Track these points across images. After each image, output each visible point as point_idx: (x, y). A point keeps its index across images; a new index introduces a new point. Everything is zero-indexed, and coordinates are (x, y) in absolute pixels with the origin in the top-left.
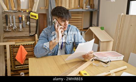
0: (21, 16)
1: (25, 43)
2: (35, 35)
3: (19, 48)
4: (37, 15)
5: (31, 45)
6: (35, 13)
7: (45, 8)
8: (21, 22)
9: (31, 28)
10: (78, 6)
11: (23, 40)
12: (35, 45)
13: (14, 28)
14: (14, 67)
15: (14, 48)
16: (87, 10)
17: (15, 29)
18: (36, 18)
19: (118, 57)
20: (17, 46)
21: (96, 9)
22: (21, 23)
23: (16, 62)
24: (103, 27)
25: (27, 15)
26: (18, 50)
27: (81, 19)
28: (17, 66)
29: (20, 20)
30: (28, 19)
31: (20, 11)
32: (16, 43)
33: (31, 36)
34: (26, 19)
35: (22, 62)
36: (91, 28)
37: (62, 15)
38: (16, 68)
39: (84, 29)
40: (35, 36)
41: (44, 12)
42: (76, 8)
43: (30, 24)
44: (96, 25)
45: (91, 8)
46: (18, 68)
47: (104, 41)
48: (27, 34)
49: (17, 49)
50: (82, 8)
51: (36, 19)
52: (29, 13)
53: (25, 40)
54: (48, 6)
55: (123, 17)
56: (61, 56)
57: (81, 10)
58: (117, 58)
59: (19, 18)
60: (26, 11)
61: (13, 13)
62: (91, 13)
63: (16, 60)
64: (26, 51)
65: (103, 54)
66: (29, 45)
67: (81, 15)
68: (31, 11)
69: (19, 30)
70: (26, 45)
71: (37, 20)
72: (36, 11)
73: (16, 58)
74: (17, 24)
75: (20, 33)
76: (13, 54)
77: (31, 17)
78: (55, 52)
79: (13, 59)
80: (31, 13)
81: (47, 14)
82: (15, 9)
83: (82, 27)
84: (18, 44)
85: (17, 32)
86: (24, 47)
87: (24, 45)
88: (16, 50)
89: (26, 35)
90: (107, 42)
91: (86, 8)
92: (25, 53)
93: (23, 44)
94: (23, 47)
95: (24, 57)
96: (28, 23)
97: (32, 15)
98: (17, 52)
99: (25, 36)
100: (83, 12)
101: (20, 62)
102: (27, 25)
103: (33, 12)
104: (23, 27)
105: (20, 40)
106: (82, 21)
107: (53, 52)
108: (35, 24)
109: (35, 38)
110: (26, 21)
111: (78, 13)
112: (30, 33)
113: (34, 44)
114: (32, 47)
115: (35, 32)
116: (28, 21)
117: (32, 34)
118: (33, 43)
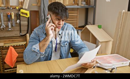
0: (10, 14)
1: (15, 44)
2: (26, 34)
3: (8, 49)
4: (28, 12)
5: (22, 45)
6: (26, 10)
7: (37, 4)
8: (11, 20)
9: (21, 27)
10: (73, 3)
11: (13, 41)
12: (27, 45)
13: (2, 27)
14: (4, 71)
15: (2, 49)
16: (82, 6)
17: (3, 29)
18: (27, 15)
19: (124, 62)
20: (6, 47)
21: (92, 6)
22: (11, 22)
23: (5, 65)
24: (101, 26)
25: (16, 12)
26: (7, 52)
27: (76, 17)
28: (6, 69)
29: (9, 18)
30: (18, 16)
31: (9, 8)
32: (5, 44)
33: (22, 36)
34: (15, 17)
35: (12, 65)
36: (87, 26)
37: (57, 11)
38: (5, 72)
39: (79, 27)
40: (26, 36)
41: (36, 9)
42: (71, 5)
43: (20, 22)
44: (92, 23)
45: (87, 5)
46: (8, 71)
47: (103, 41)
48: (18, 34)
49: (6, 50)
50: (78, 5)
51: (27, 17)
52: (19, 10)
53: (15, 41)
54: (40, 3)
55: (124, 14)
56: (56, 61)
57: (76, 6)
58: (123, 64)
59: (8, 16)
60: (16, 8)
61: (1, 10)
62: (87, 10)
63: (5, 63)
64: (16, 53)
65: (105, 58)
66: (19, 46)
67: (76, 12)
68: (22, 8)
69: (7, 29)
70: (17, 46)
71: (29, 18)
72: (27, 8)
73: (5, 61)
74: (5, 22)
75: (9, 33)
76: (2, 57)
77: (21, 15)
78: (48, 55)
79: (2, 61)
80: (22, 10)
81: (39, 11)
82: (3, 6)
83: (77, 25)
84: (7, 45)
85: (6, 31)
86: (15, 48)
87: (14, 47)
88: (5, 52)
89: (16, 34)
90: (106, 42)
91: (82, 4)
92: (15, 54)
93: (13, 44)
94: (13, 48)
95: (14, 59)
96: (18, 21)
97: (22, 13)
98: (6, 54)
99: (15, 36)
100: (78, 8)
101: (10, 66)
102: (17, 23)
103: (23, 9)
104: (12, 26)
105: (10, 41)
106: (77, 18)
107: (47, 55)
108: (26, 23)
109: (26, 38)
110: (15, 19)
111: (73, 9)
112: (21, 32)
113: (25, 45)
114: (23, 48)
115: (26, 31)
116: (18, 19)
117: (23, 34)
118: (24, 43)
